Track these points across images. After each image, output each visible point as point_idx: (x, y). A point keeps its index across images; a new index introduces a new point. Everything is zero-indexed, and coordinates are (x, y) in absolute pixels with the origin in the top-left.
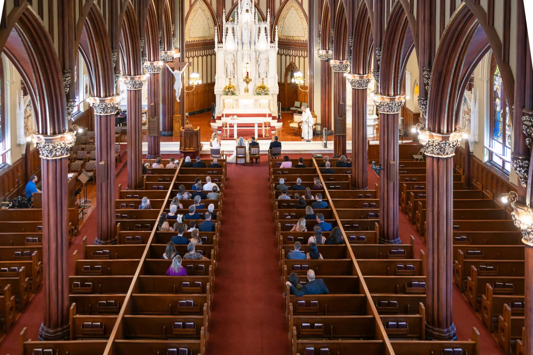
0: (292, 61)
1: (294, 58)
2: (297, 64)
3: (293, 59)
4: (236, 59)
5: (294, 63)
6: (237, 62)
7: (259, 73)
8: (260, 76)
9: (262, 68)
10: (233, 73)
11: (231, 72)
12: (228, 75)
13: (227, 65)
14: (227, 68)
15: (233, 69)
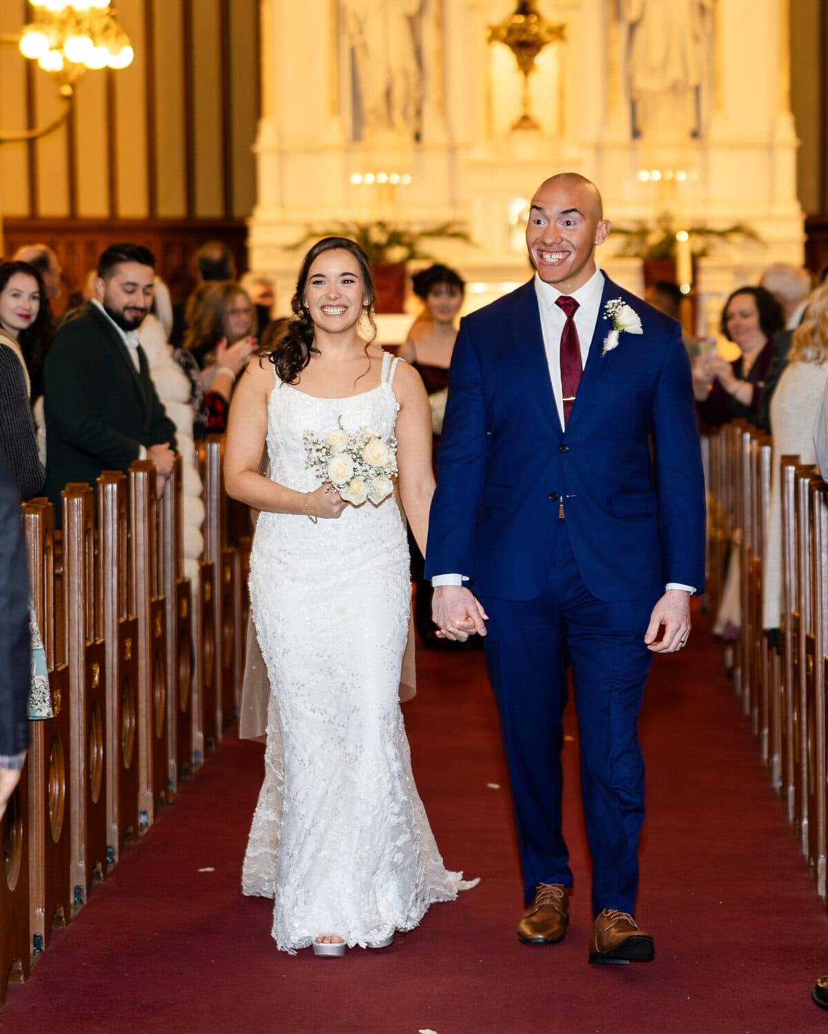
7: (633, 105)
8: (641, 124)
9: (656, 56)
10: (407, 95)
11: (388, 94)
12: (370, 118)
13: (361, 32)
14: (359, 53)
15: (411, 65)
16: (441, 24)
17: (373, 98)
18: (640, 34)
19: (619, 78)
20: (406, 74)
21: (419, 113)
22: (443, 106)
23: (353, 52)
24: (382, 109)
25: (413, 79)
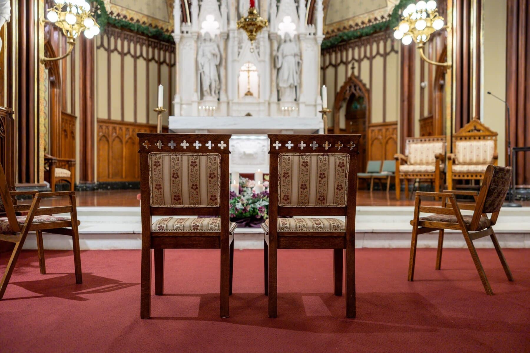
0: (353, 73)
1: (356, 65)
2: (365, 78)
3: (353, 68)
4: (224, 56)
5: (358, 78)
6: (226, 62)
7: (278, 91)
8: (280, 97)
9: (286, 77)
10: (216, 87)
11: (210, 86)
12: (205, 93)
13: (203, 68)
14: (202, 74)
15: (217, 79)
16: (226, 68)
17: (206, 87)
18: (281, 72)
19: (274, 84)
20: (215, 81)
21: (219, 93)
22: (226, 91)
23: (201, 74)
24: (209, 91)
25: (218, 83)
